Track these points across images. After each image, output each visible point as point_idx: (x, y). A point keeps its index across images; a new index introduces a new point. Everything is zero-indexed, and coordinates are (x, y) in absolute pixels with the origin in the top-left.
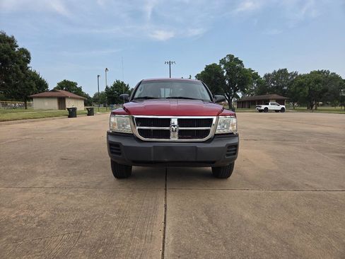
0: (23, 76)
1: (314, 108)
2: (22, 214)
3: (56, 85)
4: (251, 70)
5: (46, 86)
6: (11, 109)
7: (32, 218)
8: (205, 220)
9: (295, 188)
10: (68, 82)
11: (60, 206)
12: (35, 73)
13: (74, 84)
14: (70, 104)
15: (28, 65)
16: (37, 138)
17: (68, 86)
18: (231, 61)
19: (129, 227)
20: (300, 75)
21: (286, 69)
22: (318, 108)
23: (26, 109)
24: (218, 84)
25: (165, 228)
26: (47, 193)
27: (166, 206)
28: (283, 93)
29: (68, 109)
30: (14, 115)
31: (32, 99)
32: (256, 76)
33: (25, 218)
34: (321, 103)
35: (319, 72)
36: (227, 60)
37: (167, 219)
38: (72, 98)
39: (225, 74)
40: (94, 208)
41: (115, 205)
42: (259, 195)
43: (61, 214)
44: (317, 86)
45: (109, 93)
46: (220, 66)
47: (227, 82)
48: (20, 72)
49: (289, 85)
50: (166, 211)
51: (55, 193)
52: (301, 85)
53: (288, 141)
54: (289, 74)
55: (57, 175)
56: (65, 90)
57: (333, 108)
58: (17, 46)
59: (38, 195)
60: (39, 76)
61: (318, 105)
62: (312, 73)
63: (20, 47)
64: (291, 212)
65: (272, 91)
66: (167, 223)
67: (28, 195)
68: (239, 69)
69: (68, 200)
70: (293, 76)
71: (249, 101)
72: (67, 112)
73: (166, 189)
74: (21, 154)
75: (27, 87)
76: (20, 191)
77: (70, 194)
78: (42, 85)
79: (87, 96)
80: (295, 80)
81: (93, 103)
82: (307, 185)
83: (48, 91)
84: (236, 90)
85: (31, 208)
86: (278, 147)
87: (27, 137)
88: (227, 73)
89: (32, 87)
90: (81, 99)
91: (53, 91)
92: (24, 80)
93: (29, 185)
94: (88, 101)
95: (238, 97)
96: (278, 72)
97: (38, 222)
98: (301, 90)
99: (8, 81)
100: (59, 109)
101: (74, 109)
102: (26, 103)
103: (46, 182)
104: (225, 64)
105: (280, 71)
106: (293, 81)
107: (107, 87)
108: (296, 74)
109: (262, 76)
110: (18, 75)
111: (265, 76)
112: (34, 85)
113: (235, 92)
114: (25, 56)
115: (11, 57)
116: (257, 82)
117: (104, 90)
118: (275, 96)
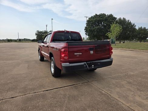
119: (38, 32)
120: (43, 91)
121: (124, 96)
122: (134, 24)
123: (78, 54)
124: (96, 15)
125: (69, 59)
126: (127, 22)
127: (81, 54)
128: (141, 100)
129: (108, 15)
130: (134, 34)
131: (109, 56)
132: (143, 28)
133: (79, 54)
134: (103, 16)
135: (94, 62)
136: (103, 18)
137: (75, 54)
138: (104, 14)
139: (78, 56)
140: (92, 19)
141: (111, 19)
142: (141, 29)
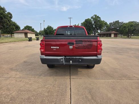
0: (9, 24)
1: (130, 37)
2: (4, 93)
3: (24, 28)
4: (104, 21)
5: (20, 28)
6: (5, 37)
7: (8, 95)
8: (90, 97)
9: (129, 78)
10: (29, 26)
11: (21, 89)
12: (15, 23)
13: (31, 27)
14: (29, 35)
15: (12, 20)
16: (15, 51)
17: (28, 28)
18: (96, 17)
19: (54, 102)
20: (124, 23)
21: (118, 21)
22: (131, 37)
23: (12, 37)
24: (90, 27)
25: (71, 102)
26: (16, 81)
27: (71, 88)
28: (117, 31)
29: (29, 38)
30: (6, 40)
31: (14, 33)
32: (106, 24)
33: (5, 96)
34: (133, 35)
35: (132, 22)
36: (94, 17)
37: (72, 97)
38: (30, 33)
39: (93, 23)
40: (37, 90)
41: (47, 88)
42: (113, 82)
43: (22, 93)
44: (131, 27)
45: (45, 31)
46: (91, 19)
47: (94, 26)
48: (8, 22)
49: (120, 27)
50: (71, 92)
51: (20, 81)
52: (125, 27)
53: (121, 53)
54: (120, 23)
55: (22, 71)
56: (27, 30)
57: (138, 37)
58: (6, 11)
59: (12, 82)
60: (16, 24)
61: (131, 36)
62: (129, 22)
63: (8, 12)
64: (130, 93)
65: (113, 30)
66: (71, 99)
67: (8, 82)
68: (99, 21)
69: (25, 85)
70: (121, 24)
71: (103, 34)
72: (28, 39)
73: (70, 79)
74: (7, 59)
75: (11, 29)
76: (4, 80)
77: (27, 81)
78: (18, 28)
79: (36, 32)
80: (122, 25)
81: (39, 35)
82: (134, 76)
83: (20, 30)
84: (98, 30)
85: (8, 90)
86: (118, 56)
87: (11, 51)
88: (94, 23)
89: (13, 29)
90: (34, 33)
91: (22, 30)
92: (10, 26)
93: (9, 76)
94: (37, 34)
95: (98, 32)
96: (115, 22)
97: (11, 98)
98: (125, 30)
99: (4, 26)
100: (25, 38)
101: (31, 38)
102: (11, 35)
103: (16, 75)
104: (93, 19)
105: (116, 22)
106: (121, 26)
107: (44, 29)
108: (123, 23)
109: (108, 24)
110: (7, 24)
111: (110, 24)
112: (14, 28)
113: (97, 30)
114: (10, 16)
115: (4, 16)
116: (106, 26)
117: (43, 30)
118: (114, 32)
123: (54, 47)
125: (46, 52)
127: (58, 48)
131: (96, 52)
133: (56, 47)
135: (74, 57)
137: (52, 47)
139: (55, 50)
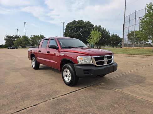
119: (8, 36)
120: (62, 96)
121: (134, 92)
122: (108, 32)
124: (75, 21)
126: (102, 29)
128: (148, 93)
129: (85, 22)
130: (109, 40)
132: (115, 35)
134: (81, 22)
136: (82, 25)
138: (82, 20)
140: (71, 25)
141: (89, 26)
142: (113, 36)
